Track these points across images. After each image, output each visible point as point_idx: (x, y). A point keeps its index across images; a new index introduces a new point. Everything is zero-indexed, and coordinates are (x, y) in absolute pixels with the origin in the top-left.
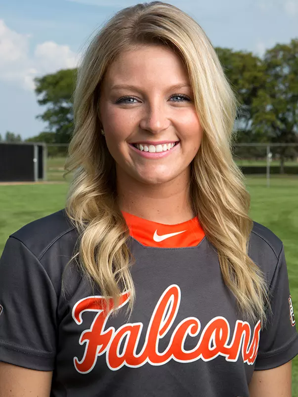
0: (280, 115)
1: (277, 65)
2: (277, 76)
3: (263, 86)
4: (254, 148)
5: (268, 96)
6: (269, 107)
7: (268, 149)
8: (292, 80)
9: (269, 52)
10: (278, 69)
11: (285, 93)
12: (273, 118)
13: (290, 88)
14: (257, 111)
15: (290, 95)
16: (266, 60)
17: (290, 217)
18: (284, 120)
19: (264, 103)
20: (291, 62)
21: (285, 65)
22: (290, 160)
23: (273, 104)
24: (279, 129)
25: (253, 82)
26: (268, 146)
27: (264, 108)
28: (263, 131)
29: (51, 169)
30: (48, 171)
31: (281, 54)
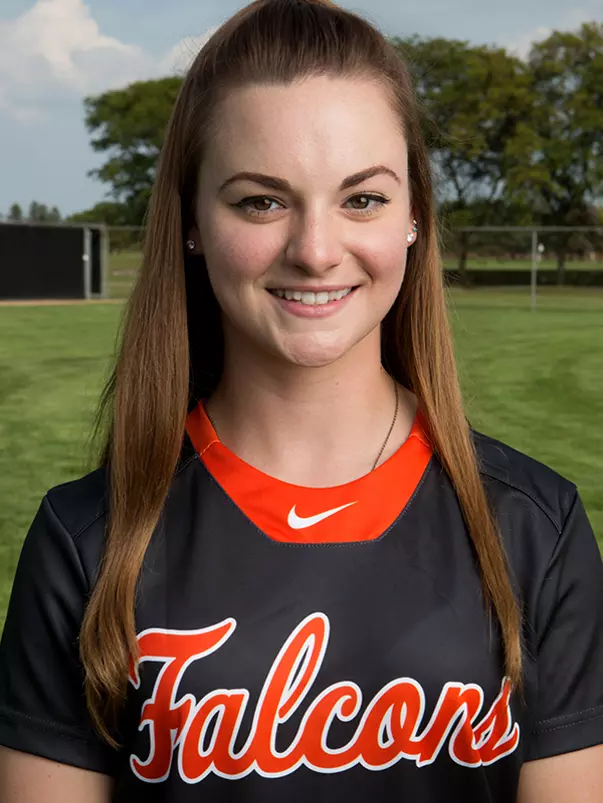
0: (559, 172)
1: (554, 74)
2: (553, 96)
3: (525, 116)
4: (507, 235)
5: (535, 135)
6: (537, 157)
7: (535, 237)
8: (584, 103)
9: (538, 47)
10: (555, 81)
11: (568, 128)
12: (546, 176)
13: (578, 120)
14: (515, 164)
15: (578, 132)
16: (532, 64)
17: (573, 370)
18: (566, 182)
19: (529, 148)
20: (581, 68)
21: (567, 73)
22: (576, 256)
23: (545, 151)
24: (557, 199)
25: (506, 108)
26: (534, 231)
27: (527, 157)
28: (525, 202)
29: (116, 274)
30: (112, 278)
31: (561, 52)
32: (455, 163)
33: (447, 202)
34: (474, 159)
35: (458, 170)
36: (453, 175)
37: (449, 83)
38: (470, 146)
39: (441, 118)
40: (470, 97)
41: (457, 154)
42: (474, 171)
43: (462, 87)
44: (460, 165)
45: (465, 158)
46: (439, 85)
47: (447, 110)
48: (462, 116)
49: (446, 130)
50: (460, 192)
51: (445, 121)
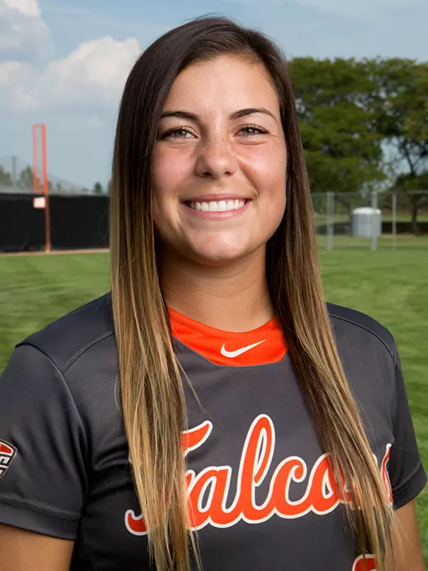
32: (408, 146)
33: (402, 174)
34: (422, 143)
35: (410, 151)
36: (407, 154)
37: (402, 89)
38: (418, 133)
39: (398, 114)
40: (419, 99)
41: (409, 139)
42: (422, 150)
43: (412, 91)
44: (412, 147)
45: (415, 142)
46: (396, 91)
47: (401, 109)
48: (414, 113)
49: (402, 123)
50: (412, 166)
51: (401, 116)
